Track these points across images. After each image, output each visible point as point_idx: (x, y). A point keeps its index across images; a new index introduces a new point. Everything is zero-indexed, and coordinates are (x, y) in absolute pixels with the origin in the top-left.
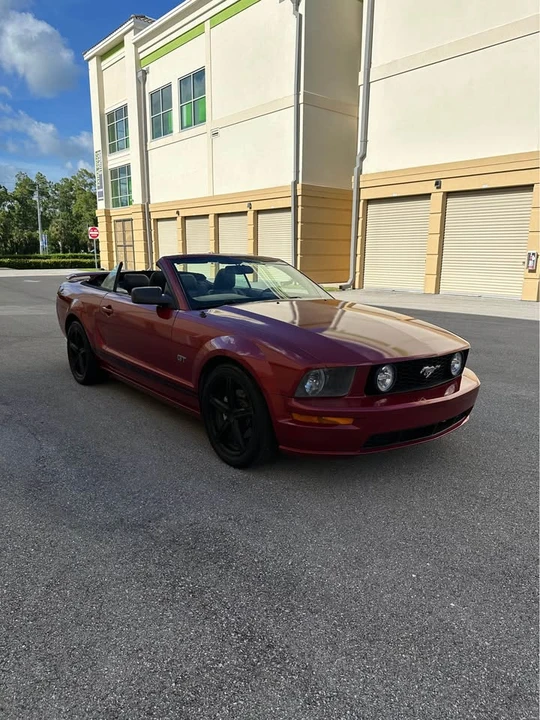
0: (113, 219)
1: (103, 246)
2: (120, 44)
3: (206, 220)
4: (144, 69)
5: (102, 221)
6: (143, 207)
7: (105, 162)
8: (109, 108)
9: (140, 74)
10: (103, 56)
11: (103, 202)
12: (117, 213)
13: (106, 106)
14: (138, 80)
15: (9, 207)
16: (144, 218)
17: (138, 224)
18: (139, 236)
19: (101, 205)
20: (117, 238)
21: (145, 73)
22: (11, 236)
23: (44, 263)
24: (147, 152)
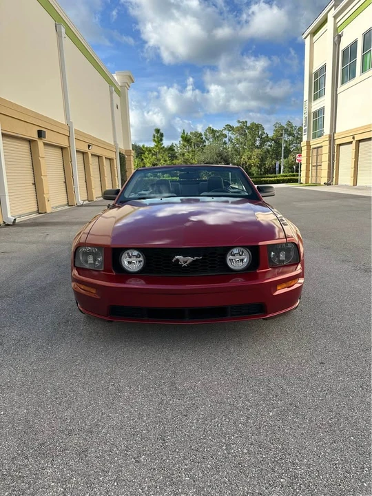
0: (312, 147)
1: (303, 167)
2: (325, 21)
3: (370, 142)
4: (340, 33)
5: (304, 149)
6: (330, 136)
7: (310, 107)
8: (316, 68)
9: (336, 38)
10: (314, 33)
11: (306, 136)
12: (315, 143)
13: (314, 67)
14: (334, 43)
15: (269, 146)
16: (330, 144)
17: (326, 150)
18: (325, 158)
19: (305, 138)
20: (313, 161)
21: (340, 36)
22: (265, 164)
23: (270, 181)
24: (337, 95)
